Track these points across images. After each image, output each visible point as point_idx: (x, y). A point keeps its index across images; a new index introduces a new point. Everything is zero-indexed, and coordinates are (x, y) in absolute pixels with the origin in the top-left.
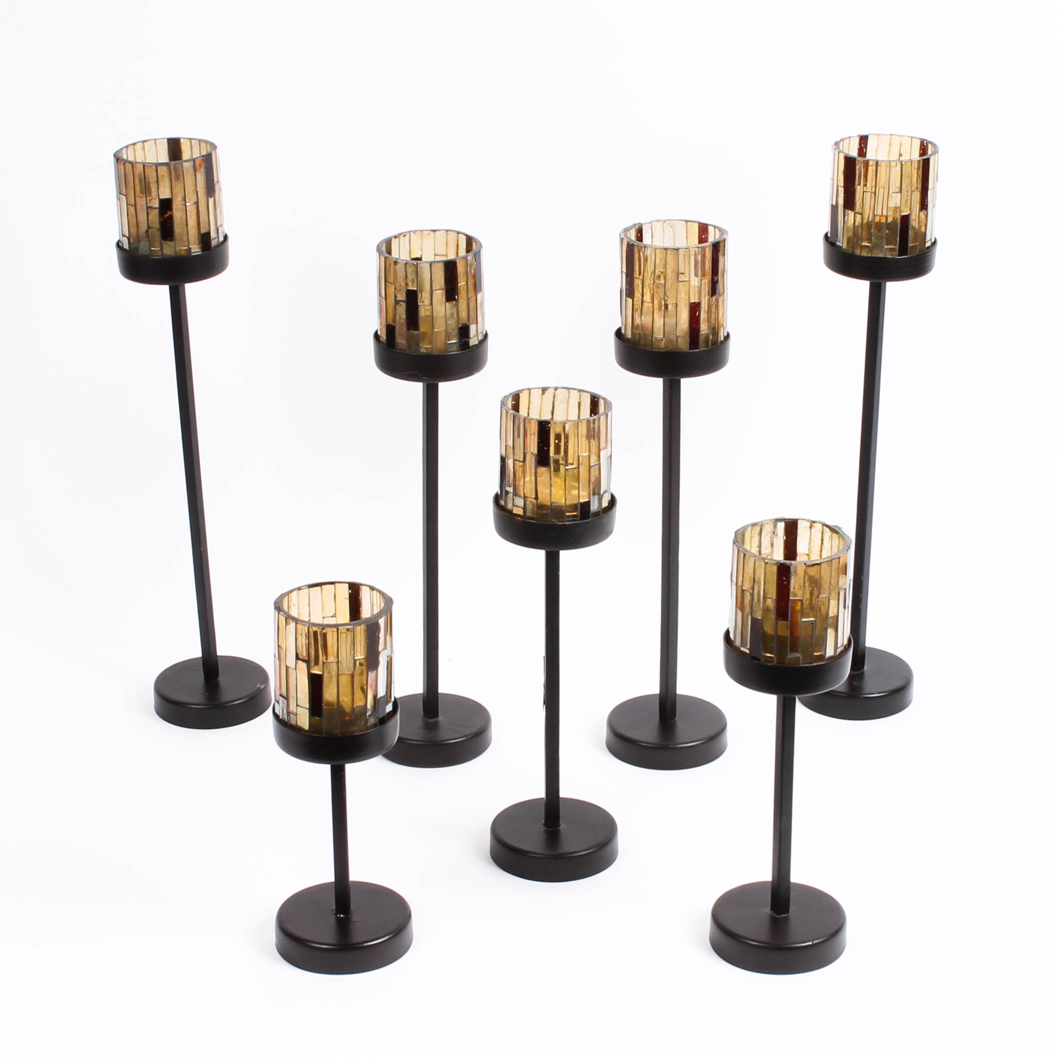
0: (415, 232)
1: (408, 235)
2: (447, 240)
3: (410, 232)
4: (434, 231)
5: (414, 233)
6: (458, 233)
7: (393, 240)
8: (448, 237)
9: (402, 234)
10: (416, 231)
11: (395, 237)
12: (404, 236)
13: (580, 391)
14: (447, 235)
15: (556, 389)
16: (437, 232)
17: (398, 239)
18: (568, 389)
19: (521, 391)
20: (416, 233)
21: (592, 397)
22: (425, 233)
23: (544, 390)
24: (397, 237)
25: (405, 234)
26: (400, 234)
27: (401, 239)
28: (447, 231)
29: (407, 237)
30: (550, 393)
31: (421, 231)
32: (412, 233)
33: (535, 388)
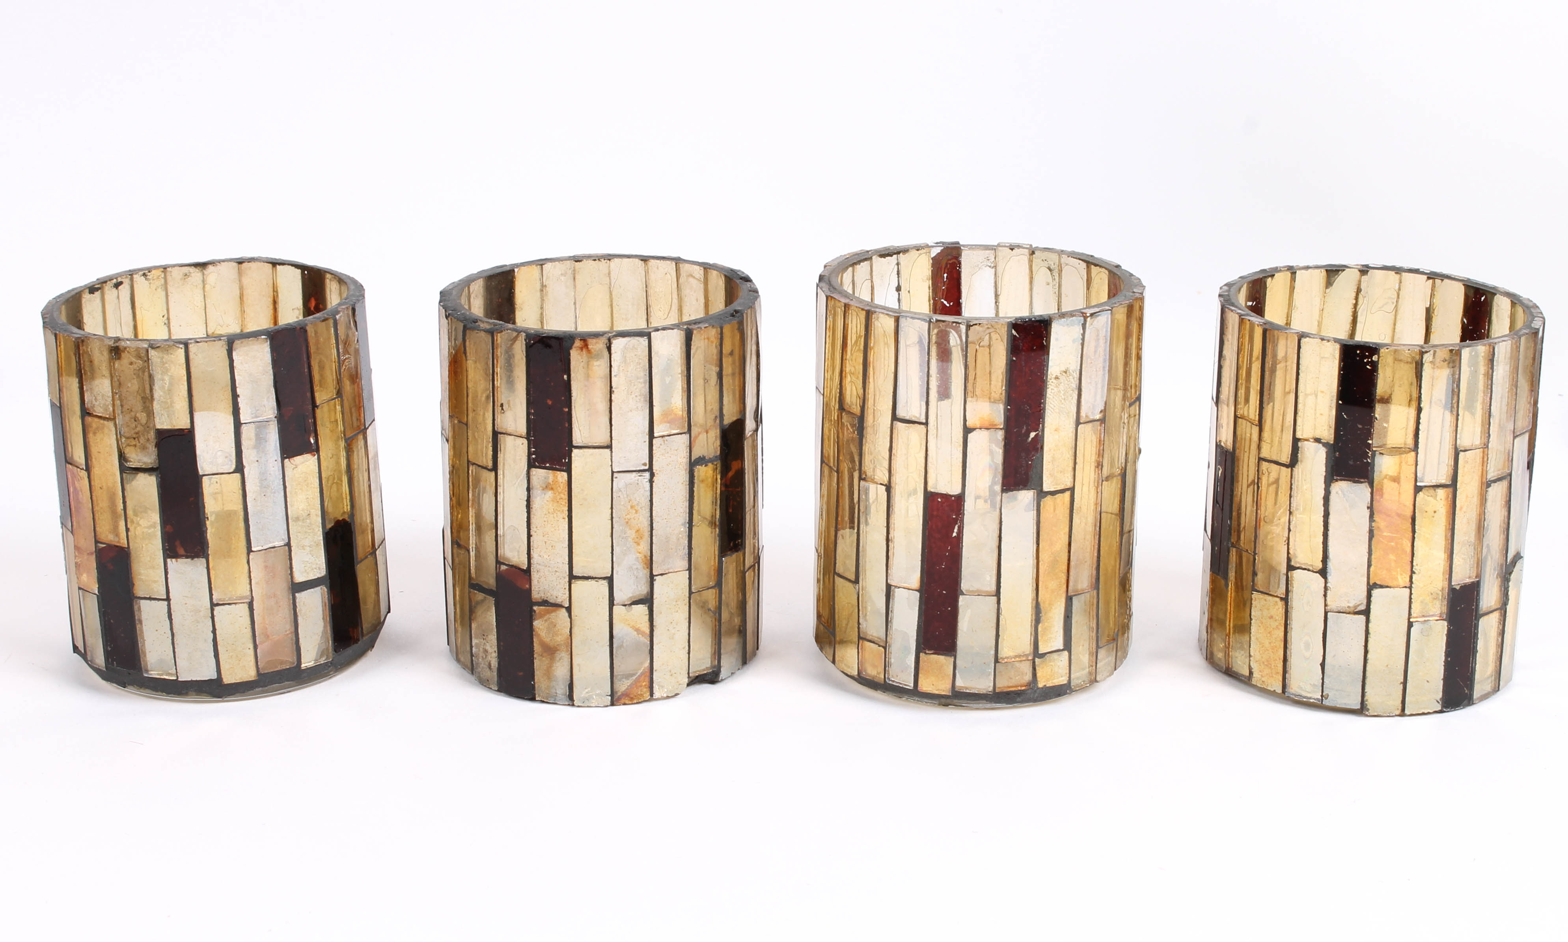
0: (146, 272)
1: (126, 282)
2: (241, 289)
3: (131, 274)
4: (202, 266)
5: (144, 275)
6: (275, 263)
7: (86, 297)
8: (246, 281)
9: (110, 279)
10: (150, 270)
11: (92, 289)
12: (117, 285)
13: (1432, 276)
14: (240, 273)
15: (1364, 270)
16: (211, 268)
17: (98, 294)
18: (1398, 270)
19: (1271, 273)
20: (150, 276)
21: (1471, 294)
22: (176, 273)
23: (1332, 272)
24: (97, 289)
25: (119, 280)
26: (103, 282)
27: (107, 297)
28: (240, 262)
29: (125, 289)
30: (1345, 282)
31: (165, 268)
32: (137, 278)
33: (1307, 268)
